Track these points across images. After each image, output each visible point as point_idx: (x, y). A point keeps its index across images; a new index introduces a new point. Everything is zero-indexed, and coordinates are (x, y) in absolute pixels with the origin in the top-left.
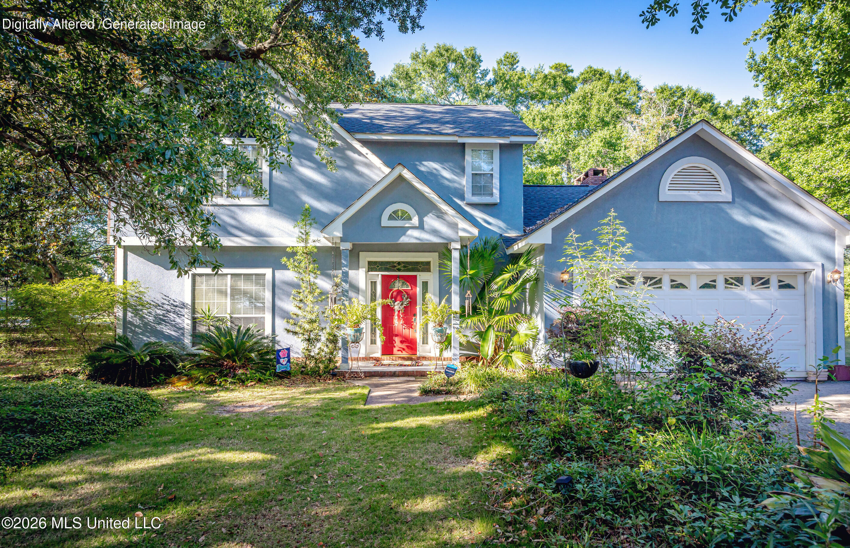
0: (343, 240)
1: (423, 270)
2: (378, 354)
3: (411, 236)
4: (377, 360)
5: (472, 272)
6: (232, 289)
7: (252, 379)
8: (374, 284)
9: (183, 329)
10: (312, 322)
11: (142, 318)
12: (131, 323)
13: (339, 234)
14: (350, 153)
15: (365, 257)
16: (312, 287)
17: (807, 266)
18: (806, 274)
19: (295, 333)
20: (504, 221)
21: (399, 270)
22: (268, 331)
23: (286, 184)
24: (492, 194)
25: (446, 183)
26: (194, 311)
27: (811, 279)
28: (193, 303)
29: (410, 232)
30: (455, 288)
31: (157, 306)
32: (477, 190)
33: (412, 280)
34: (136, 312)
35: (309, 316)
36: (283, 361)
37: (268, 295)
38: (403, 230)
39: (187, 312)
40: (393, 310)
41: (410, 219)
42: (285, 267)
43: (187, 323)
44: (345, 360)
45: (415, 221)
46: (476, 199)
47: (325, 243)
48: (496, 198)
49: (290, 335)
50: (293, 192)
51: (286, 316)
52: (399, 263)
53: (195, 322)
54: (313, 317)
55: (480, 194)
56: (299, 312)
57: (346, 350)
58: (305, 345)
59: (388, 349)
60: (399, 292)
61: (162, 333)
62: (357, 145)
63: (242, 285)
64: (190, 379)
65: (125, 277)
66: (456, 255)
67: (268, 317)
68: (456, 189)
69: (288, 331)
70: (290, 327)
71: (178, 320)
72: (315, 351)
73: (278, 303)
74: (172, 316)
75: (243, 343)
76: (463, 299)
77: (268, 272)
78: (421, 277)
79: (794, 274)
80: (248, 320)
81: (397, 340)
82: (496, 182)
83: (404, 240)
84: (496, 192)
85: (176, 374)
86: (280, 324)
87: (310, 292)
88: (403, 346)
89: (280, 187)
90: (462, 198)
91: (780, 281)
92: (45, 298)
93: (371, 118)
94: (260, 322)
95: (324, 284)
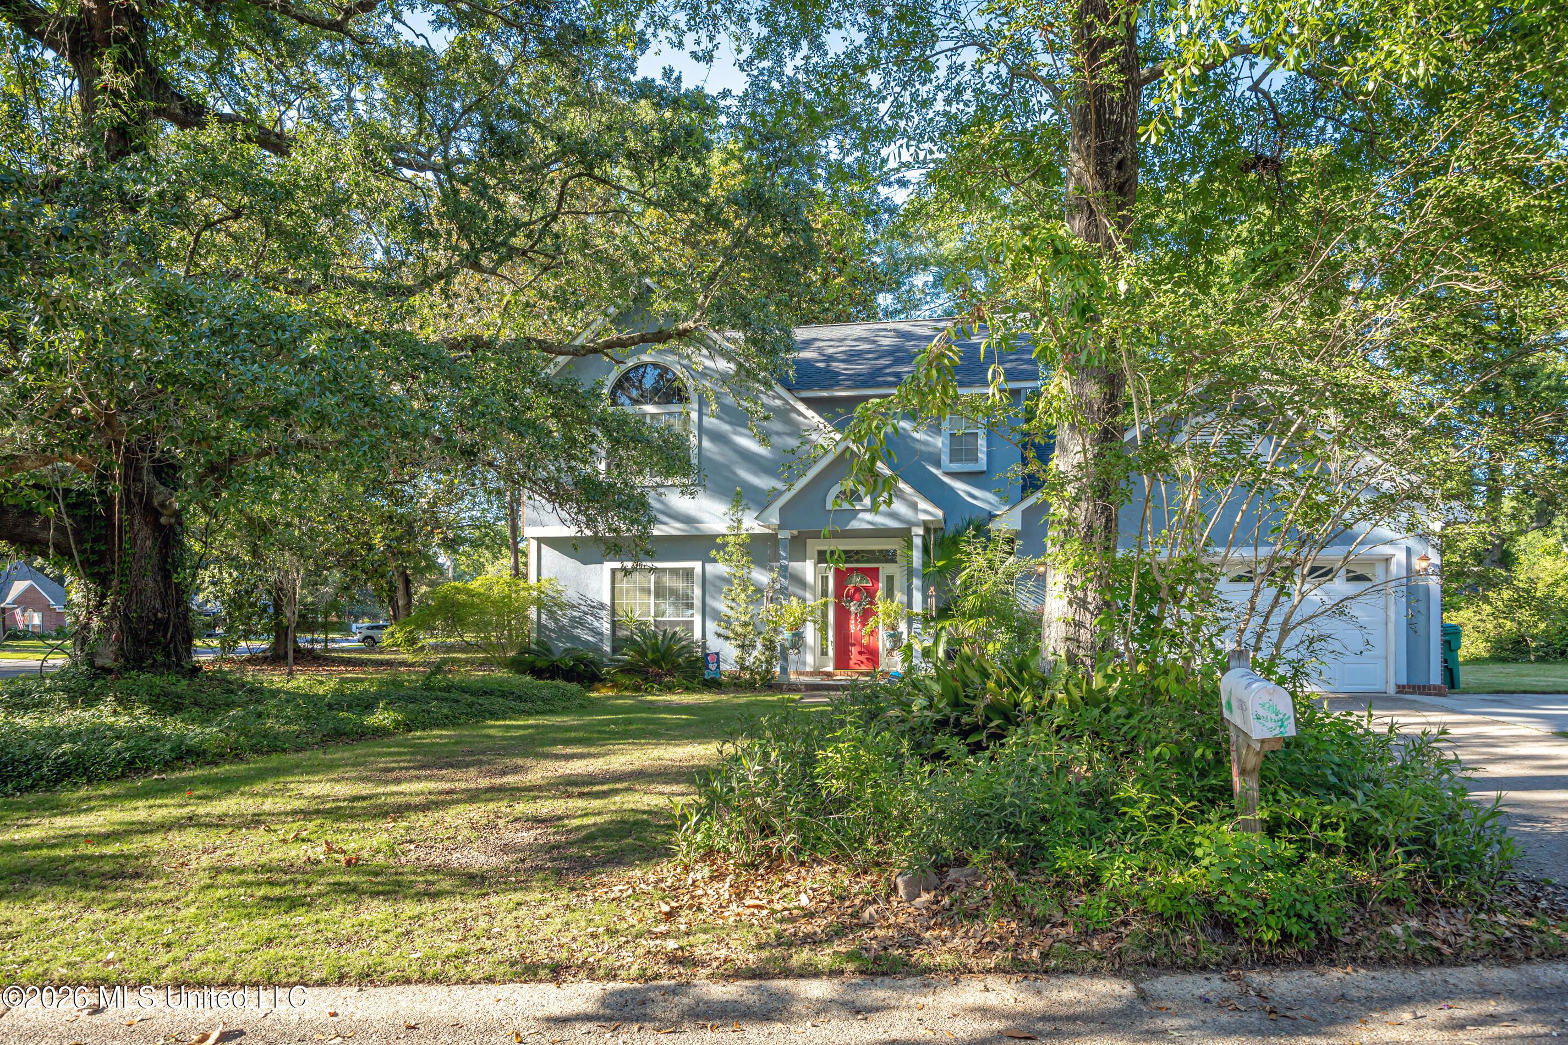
0: (781, 527)
1: (887, 561)
2: (830, 668)
3: (863, 520)
4: (829, 675)
5: (940, 564)
6: (657, 588)
7: (679, 686)
8: (825, 579)
9: (601, 634)
10: (745, 624)
11: (556, 620)
12: (546, 627)
13: (775, 520)
14: (794, 416)
15: (814, 546)
16: (745, 583)
17: (1387, 550)
18: (1387, 560)
19: (727, 638)
20: (996, 494)
21: (857, 561)
22: (697, 635)
23: (718, 458)
24: (976, 460)
25: (917, 446)
26: (613, 613)
27: (1393, 567)
28: (613, 604)
29: (861, 515)
30: (917, 582)
31: (573, 607)
32: (955, 455)
33: (873, 574)
34: (552, 615)
35: (743, 618)
36: (712, 667)
37: (698, 592)
38: (854, 514)
39: (605, 614)
40: (849, 612)
41: (860, 499)
42: (714, 561)
43: (606, 627)
44: (784, 670)
45: (867, 501)
46: (956, 467)
47: (758, 529)
48: (982, 464)
49: (721, 641)
50: (728, 467)
51: (717, 616)
52: (857, 552)
53: (614, 624)
54: (747, 618)
55: (960, 461)
56: (730, 613)
57: (785, 658)
58: (737, 652)
59: (842, 661)
60: (857, 590)
61: (578, 638)
62: (801, 407)
63: (668, 581)
64: (615, 685)
65: (539, 574)
66: (918, 542)
67: (697, 620)
68: (930, 453)
69: (719, 635)
70: (723, 632)
71: (596, 624)
72: (749, 661)
73: (709, 601)
74: (589, 618)
75: (669, 648)
76: (925, 598)
77: (697, 566)
78: (885, 569)
79: (1371, 562)
80: (673, 624)
81: (854, 650)
82: (982, 443)
83: (855, 525)
84: (982, 456)
85: (601, 680)
86: (712, 626)
87: (744, 590)
88: (863, 658)
89: (710, 460)
90: (938, 464)
91: (1348, 571)
92: (462, 597)
93: (830, 358)
94: (689, 625)
95: (762, 577)
